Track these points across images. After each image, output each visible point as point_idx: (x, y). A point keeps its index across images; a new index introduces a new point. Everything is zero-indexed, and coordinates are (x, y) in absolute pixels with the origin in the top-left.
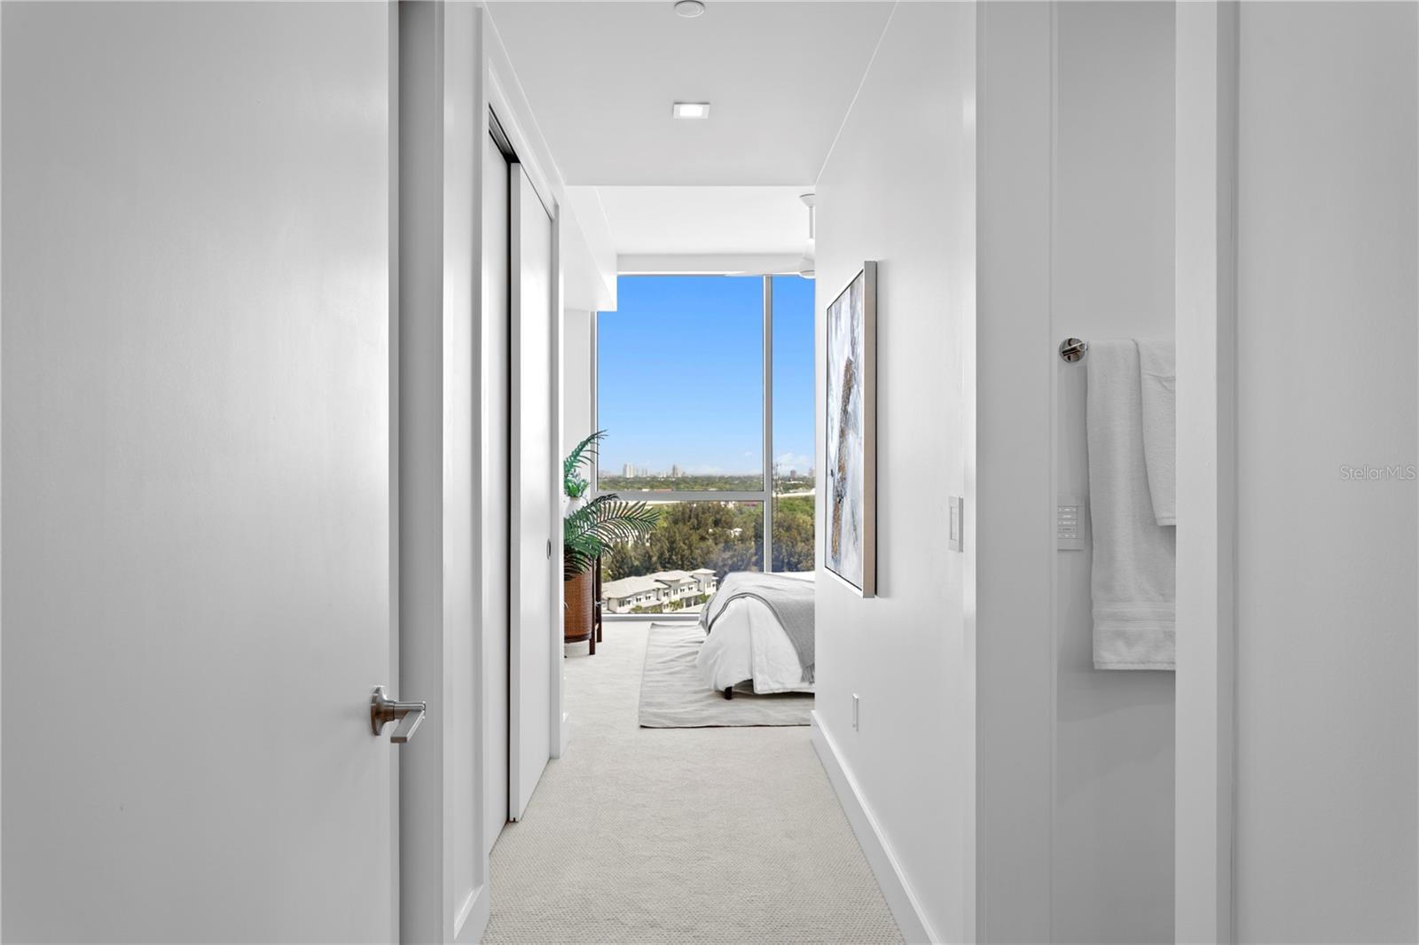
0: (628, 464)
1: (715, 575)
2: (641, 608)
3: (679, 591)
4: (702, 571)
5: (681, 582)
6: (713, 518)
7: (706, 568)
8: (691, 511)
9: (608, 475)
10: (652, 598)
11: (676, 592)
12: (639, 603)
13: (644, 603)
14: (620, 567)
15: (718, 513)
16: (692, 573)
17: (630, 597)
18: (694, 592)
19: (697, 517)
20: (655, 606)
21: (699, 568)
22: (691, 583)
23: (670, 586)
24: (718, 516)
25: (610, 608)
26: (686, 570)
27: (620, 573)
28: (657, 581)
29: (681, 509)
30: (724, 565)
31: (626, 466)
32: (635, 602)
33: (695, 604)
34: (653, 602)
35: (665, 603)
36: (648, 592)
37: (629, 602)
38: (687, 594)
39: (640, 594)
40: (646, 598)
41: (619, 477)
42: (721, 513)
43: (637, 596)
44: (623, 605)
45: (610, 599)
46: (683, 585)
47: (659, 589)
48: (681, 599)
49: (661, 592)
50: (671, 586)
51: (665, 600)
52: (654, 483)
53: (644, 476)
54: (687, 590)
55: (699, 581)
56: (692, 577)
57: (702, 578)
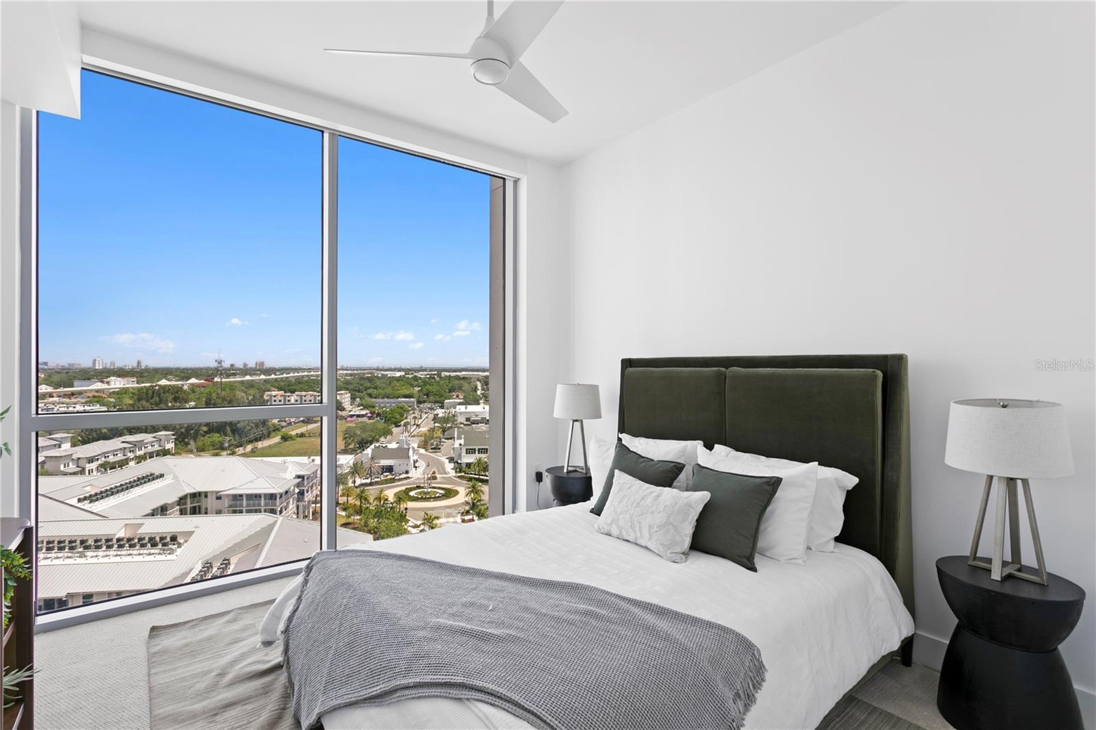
0: (97, 359)
1: (173, 435)
2: (109, 463)
3: (143, 448)
4: (163, 433)
5: (145, 442)
6: (173, 396)
7: (166, 430)
8: (153, 392)
9: (78, 367)
10: (119, 455)
11: (140, 449)
12: (107, 459)
13: (112, 459)
14: (90, 434)
15: (177, 393)
16: (154, 435)
17: (99, 455)
18: (157, 447)
19: (159, 395)
20: (122, 460)
21: (160, 431)
22: (154, 442)
23: (135, 445)
24: (177, 395)
25: (80, 465)
26: (150, 433)
27: (89, 439)
28: (123, 442)
29: (145, 391)
30: (180, 428)
31: (95, 360)
32: (103, 459)
33: (156, 456)
34: (120, 457)
35: (131, 457)
36: (116, 450)
37: (98, 460)
38: (150, 449)
39: (108, 452)
40: (114, 455)
41: (90, 368)
42: (179, 393)
43: (105, 455)
44: (92, 462)
45: (79, 458)
46: (147, 443)
47: (125, 448)
48: (145, 454)
49: (127, 450)
50: (137, 445)
51: (131, 455)
52: (121, 373)
53: (112, 368)
54: (150, 447)
55: (161, 440)
56: (154, 437)
57: (163, 438)
